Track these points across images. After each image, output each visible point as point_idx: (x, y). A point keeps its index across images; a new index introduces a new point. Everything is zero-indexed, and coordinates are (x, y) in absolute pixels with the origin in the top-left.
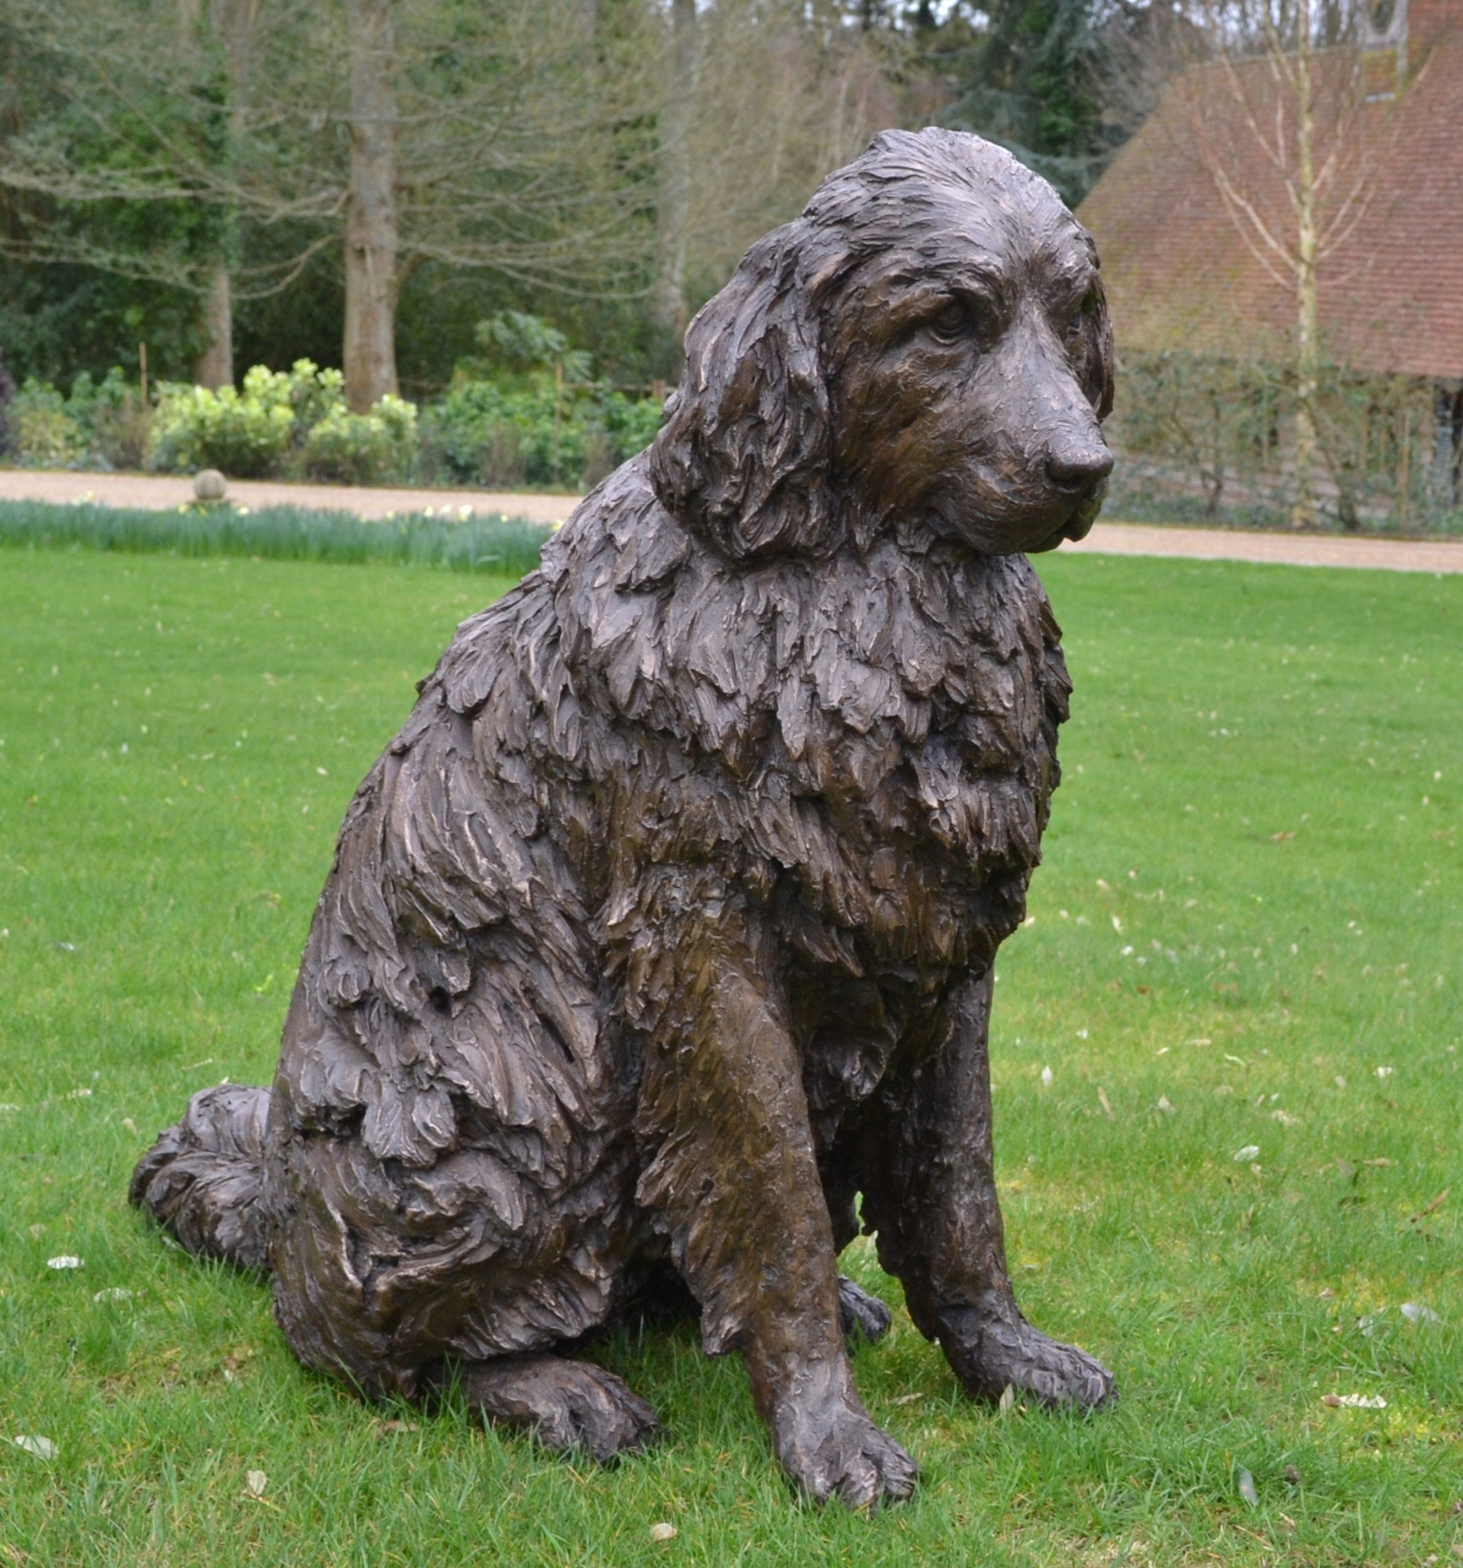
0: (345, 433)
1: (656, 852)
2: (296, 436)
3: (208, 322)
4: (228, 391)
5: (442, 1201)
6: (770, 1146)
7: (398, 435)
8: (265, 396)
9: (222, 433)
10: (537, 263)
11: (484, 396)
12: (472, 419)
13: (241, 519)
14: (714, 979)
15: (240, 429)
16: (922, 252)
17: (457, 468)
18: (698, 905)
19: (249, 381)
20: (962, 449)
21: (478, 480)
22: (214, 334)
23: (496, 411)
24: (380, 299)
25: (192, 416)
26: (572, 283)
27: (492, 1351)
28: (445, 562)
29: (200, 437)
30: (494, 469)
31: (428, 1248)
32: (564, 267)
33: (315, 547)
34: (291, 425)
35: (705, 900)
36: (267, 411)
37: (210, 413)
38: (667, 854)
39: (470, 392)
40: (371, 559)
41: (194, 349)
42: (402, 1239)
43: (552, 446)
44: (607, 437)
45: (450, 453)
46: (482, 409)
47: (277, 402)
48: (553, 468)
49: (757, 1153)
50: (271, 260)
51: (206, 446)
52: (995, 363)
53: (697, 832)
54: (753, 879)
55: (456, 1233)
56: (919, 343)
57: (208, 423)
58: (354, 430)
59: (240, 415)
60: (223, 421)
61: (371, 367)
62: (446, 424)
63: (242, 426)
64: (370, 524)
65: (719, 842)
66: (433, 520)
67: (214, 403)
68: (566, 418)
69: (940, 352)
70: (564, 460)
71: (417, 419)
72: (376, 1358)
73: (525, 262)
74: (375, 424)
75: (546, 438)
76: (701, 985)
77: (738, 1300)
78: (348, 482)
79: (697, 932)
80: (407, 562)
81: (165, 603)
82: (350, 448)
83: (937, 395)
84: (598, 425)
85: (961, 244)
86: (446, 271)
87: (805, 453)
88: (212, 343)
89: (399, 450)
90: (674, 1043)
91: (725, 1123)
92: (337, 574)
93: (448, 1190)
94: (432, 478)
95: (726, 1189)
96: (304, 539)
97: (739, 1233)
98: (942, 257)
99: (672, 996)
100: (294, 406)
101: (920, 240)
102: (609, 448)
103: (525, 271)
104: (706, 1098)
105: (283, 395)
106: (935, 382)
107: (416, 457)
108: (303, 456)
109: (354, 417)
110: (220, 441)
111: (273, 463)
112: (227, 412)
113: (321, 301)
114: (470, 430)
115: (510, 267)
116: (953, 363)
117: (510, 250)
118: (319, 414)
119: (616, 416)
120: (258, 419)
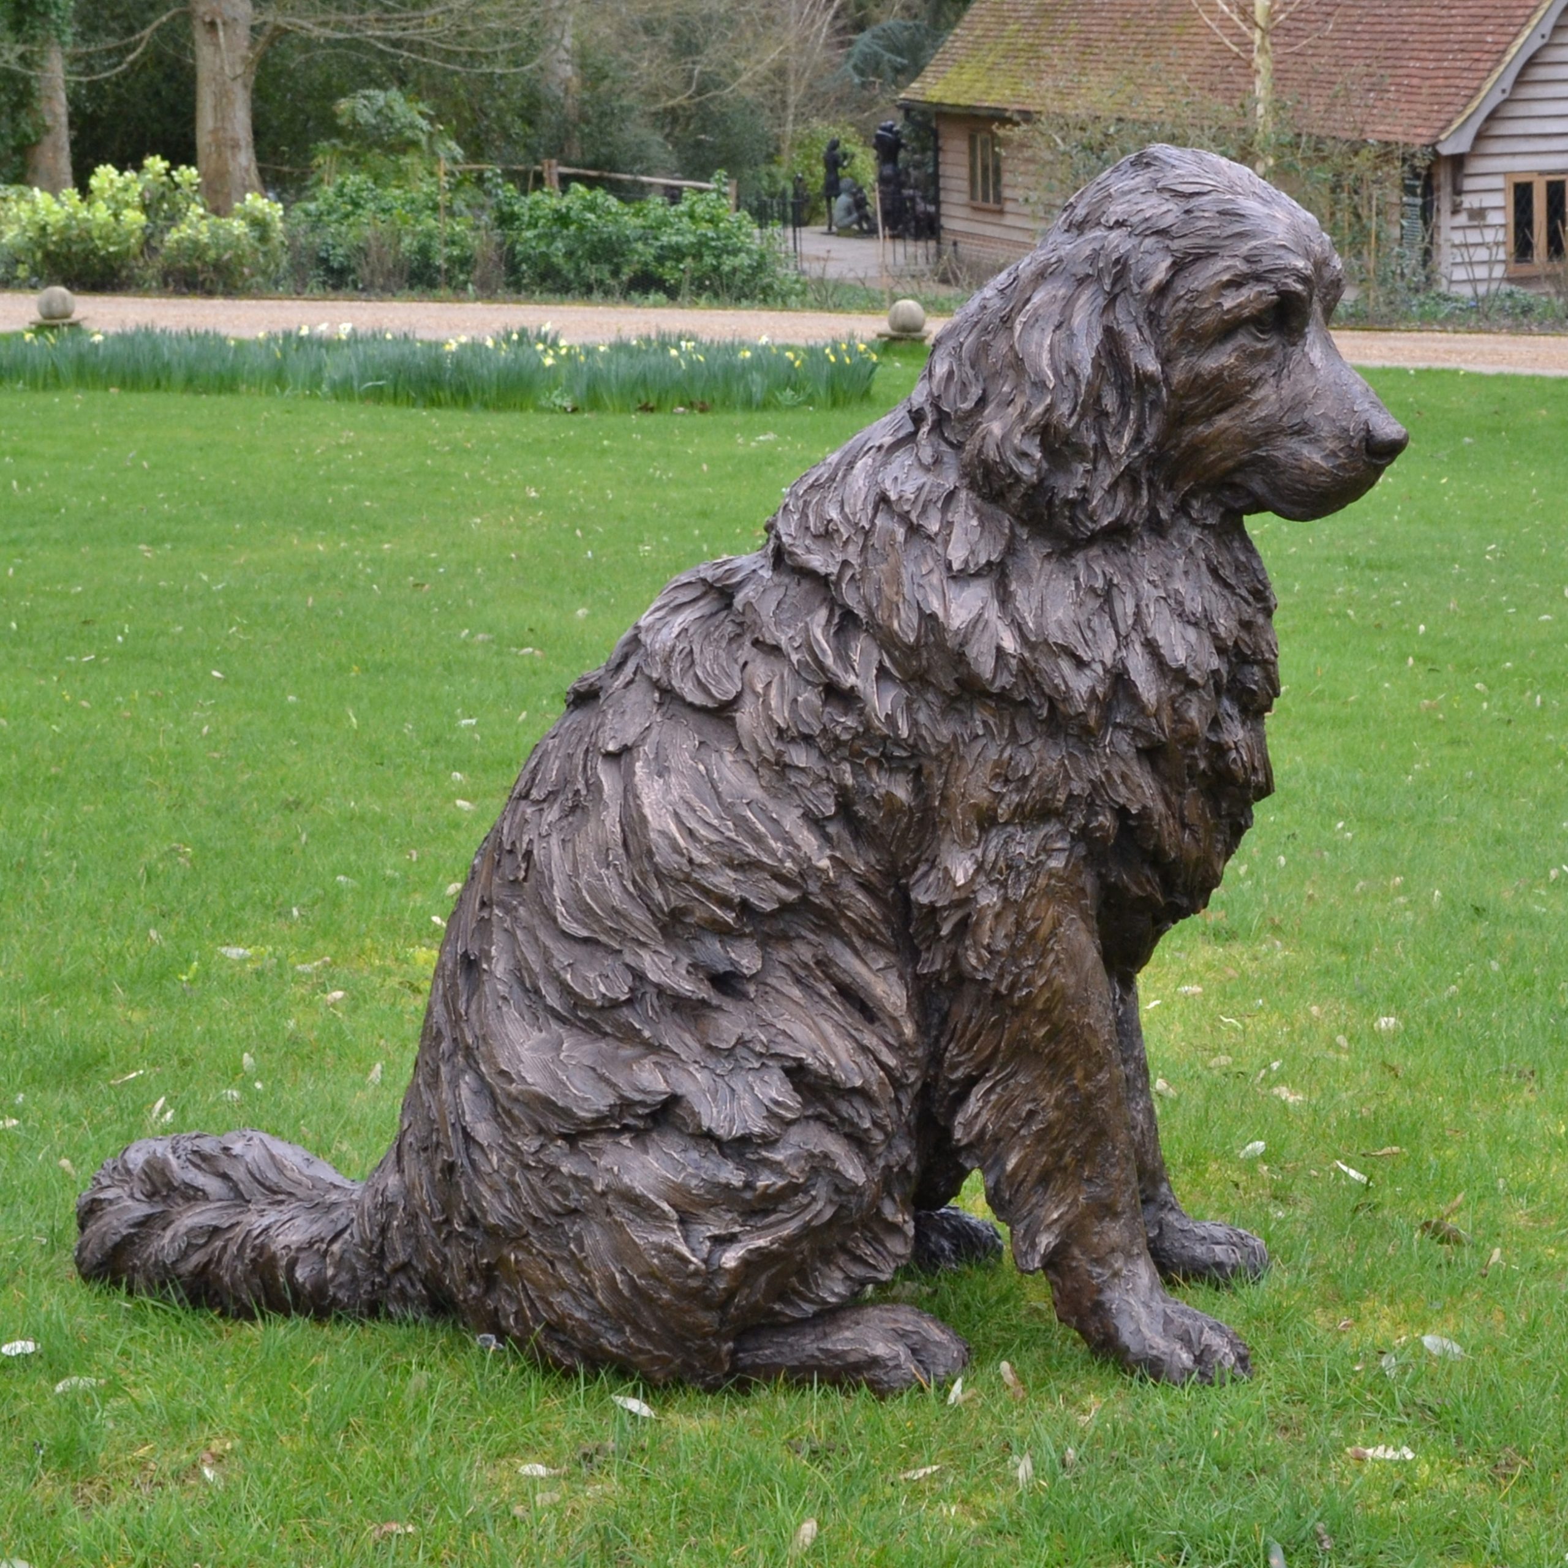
0: (205, 238)
1: (1003, 812)
2: (149, 244)
3: (42, 105)
4: (70, 194)
5: (793, 1170)
6: (1100, 1069)
7: (263, 239)
8: (113, 197)
9: (67, 241)
10: (412, 34)
11: (360, 190)
12: (347, 216)
13: (95, 346)
14: (1057, 923)
15: (86, 236)
16: (1247, 259)
17: (330, 270)
18: (1042, 857)
19: (94, 182)
20: (1282, 431)
21: (355, 284)
22: (49, 121)
23: (371, 206)
24: (234, 79)
25: (31, 222)
26: (450, 56)
27: (815, 1308)
28: (325, 388)
29: (41, 246)
30: (373, 272)
31: (773, 1218)
32: (439, 40)
33: (179, 376)
34: (144, 229)
35: (1049, 852)
36: (116, 216)
37: (51, 219)
38: (1014, 814)
39: (343, 185)
40: (243, 388)
41: (26, 136)
42: (741, 1214)
43: (437, 244)
44: (496, 235)
45: (323, 254)
46: (356, 205)
47: (127, 205)
48: (438, 270)
49: (1088, 1077)
50: (110, 32)
51: (47, 255)
52: (1305, 355)
53: (1049, 790)
54: (1101, 827)
55: (801, 1199)
56: (1242, 339)
57: (50, 229)
58: (214, 235)
59: (87, 220)
60: (67, 227)
61: (229, 154)
62: (317, 222)
63: (89, 232)
64: (241, 345)
65: (1070, 796)
66: (310, 337)
67: (56, 207)
68: (451, 213)
69: (1259, 346)
70: (449, 259)
71: (283, 219)
72: (704, 1336)
73: (397, 34)
74: (239, 227)
75: (430, 235)
76: (1045, 930)
77: (1055, 1216)
78: (210, 294)
79: (1042, 881)
80: (283, 389)
81: (17, 454)
82: (212, 254)
83: (1254, 385)
84: (486, 219)
85: (1282, 252)
86: (308, 45)
87: (1148, 439)
88: (47, 130)
89: (265, 254)
90: (1012, 988)
91: (1057, 1055)
92: (208, 405)
93: (795, 1158)
94: (305, 285)
95: (1052, 1115)
96: (167, 366)
97: (1060, 1154)
98: (1267, 263)
99: (1013, 945)
100: (145, 208)
101: (1245, 247)
102: (500, 245)
103: (397, 44)
104: (1042, 1032)
105: (133, 196)
106: (1254, 373)
107: (285, 260)
108: (159, 262)
109: (213, 219)
110: (65, 250)
111: (124, 273)
112: (71, 217)
113: (169, 78)
114: (343, 229)
115: (378, 38)
116: (1268, 355)
117: (377, 20)
118: (174, 218)
119: (505, 208)
120: (106, 224)
